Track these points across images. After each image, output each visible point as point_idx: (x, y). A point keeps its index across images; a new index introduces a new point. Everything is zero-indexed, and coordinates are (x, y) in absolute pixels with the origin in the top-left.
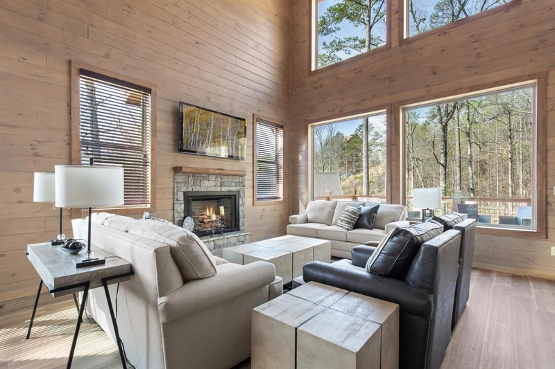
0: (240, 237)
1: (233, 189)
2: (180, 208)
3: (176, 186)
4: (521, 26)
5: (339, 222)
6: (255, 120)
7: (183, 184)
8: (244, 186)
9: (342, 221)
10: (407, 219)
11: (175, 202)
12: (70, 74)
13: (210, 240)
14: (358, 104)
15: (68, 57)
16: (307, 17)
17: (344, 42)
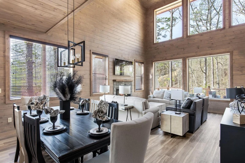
2: (115, 93)
3: (114, 86)
4: (225, 36)
5: (166, 98)
6: (135, 62)
7: (116, 85)
8: (132, 85)
9: (168, 97)
11: (114, 91)
12: (90, 54)
14: (172, 56)
15: (90, 49)
16: (152, 23)
17: (161, 20)
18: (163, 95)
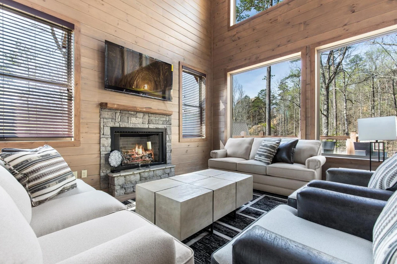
0: (166, 170)
1: (160, 126)
2: (107, 142)
3: (102, 122)
5: (257, 156)
6: (181, 67)
7: (110, 120)
8: (170, 124)
9: (260, 155)
10: (323, 154)
11: (102, 136)
13: (135, 172)
14: (273, 50)
18: (249, 150)
